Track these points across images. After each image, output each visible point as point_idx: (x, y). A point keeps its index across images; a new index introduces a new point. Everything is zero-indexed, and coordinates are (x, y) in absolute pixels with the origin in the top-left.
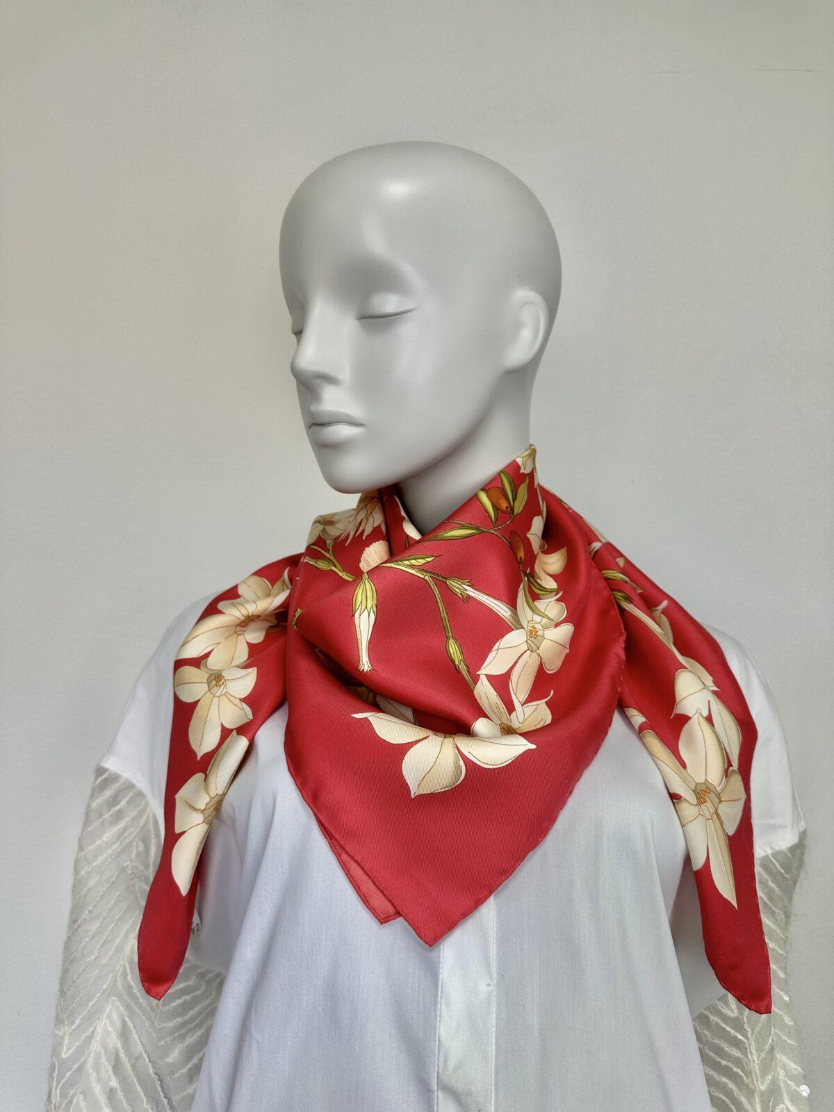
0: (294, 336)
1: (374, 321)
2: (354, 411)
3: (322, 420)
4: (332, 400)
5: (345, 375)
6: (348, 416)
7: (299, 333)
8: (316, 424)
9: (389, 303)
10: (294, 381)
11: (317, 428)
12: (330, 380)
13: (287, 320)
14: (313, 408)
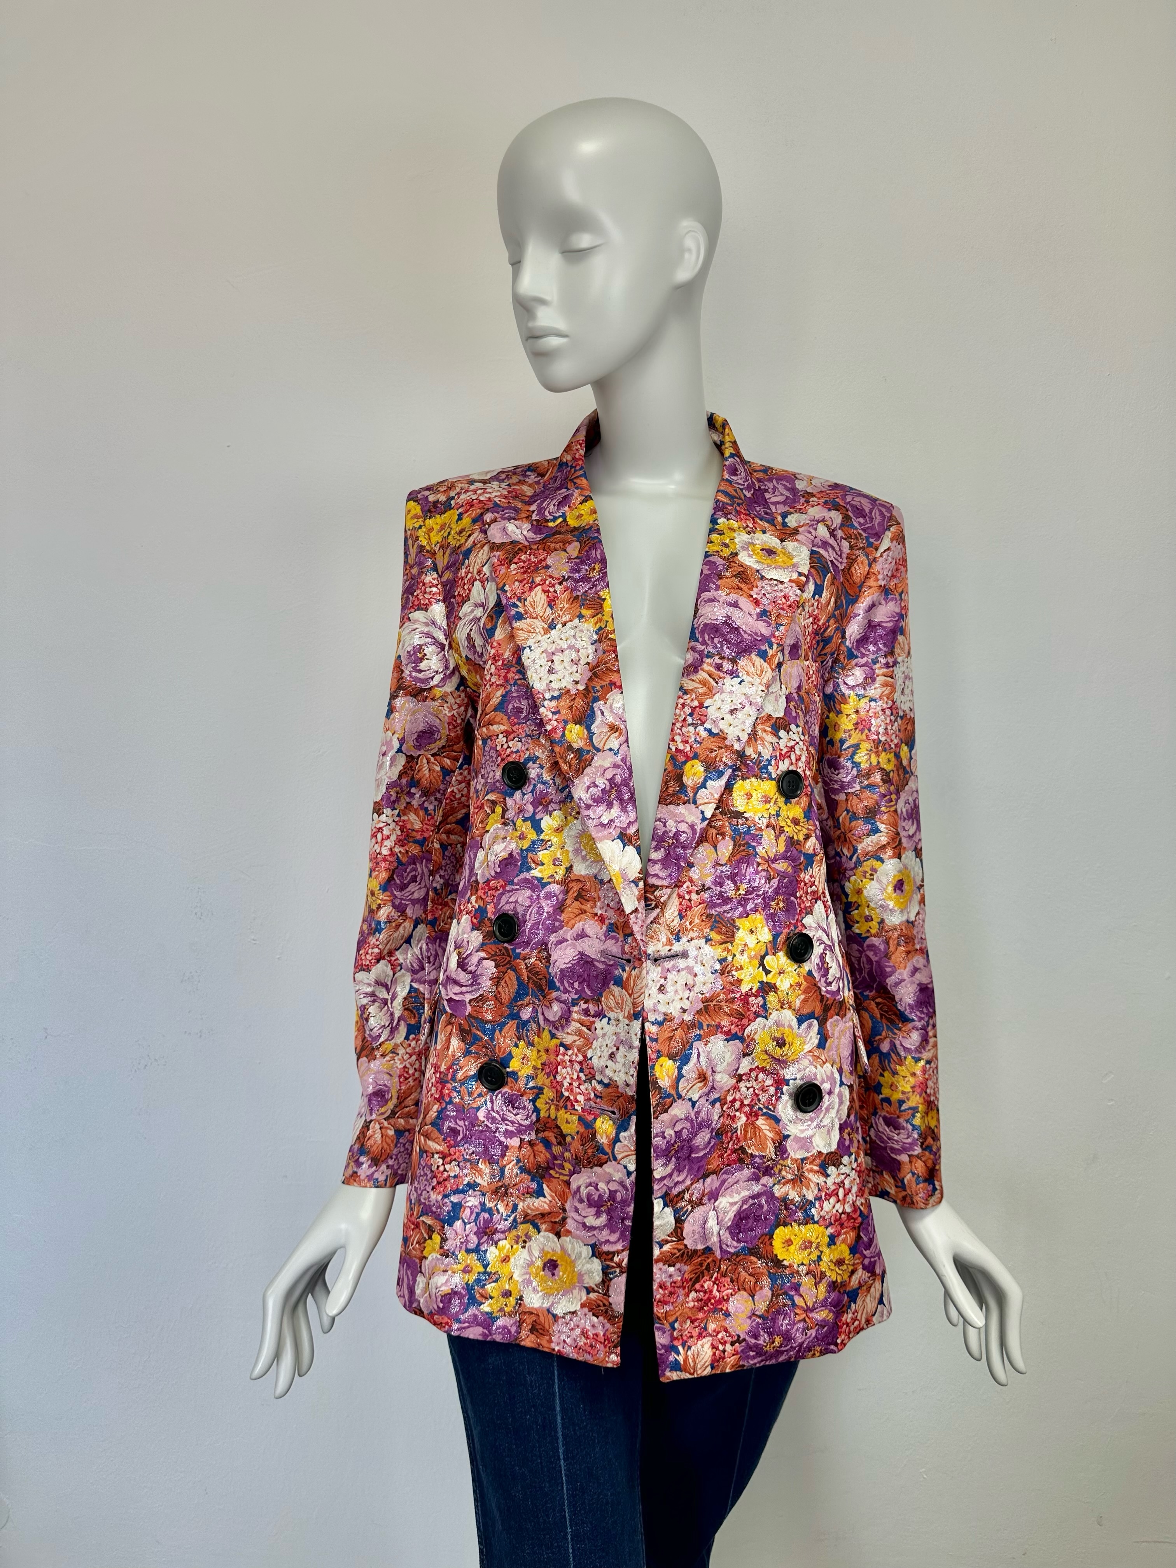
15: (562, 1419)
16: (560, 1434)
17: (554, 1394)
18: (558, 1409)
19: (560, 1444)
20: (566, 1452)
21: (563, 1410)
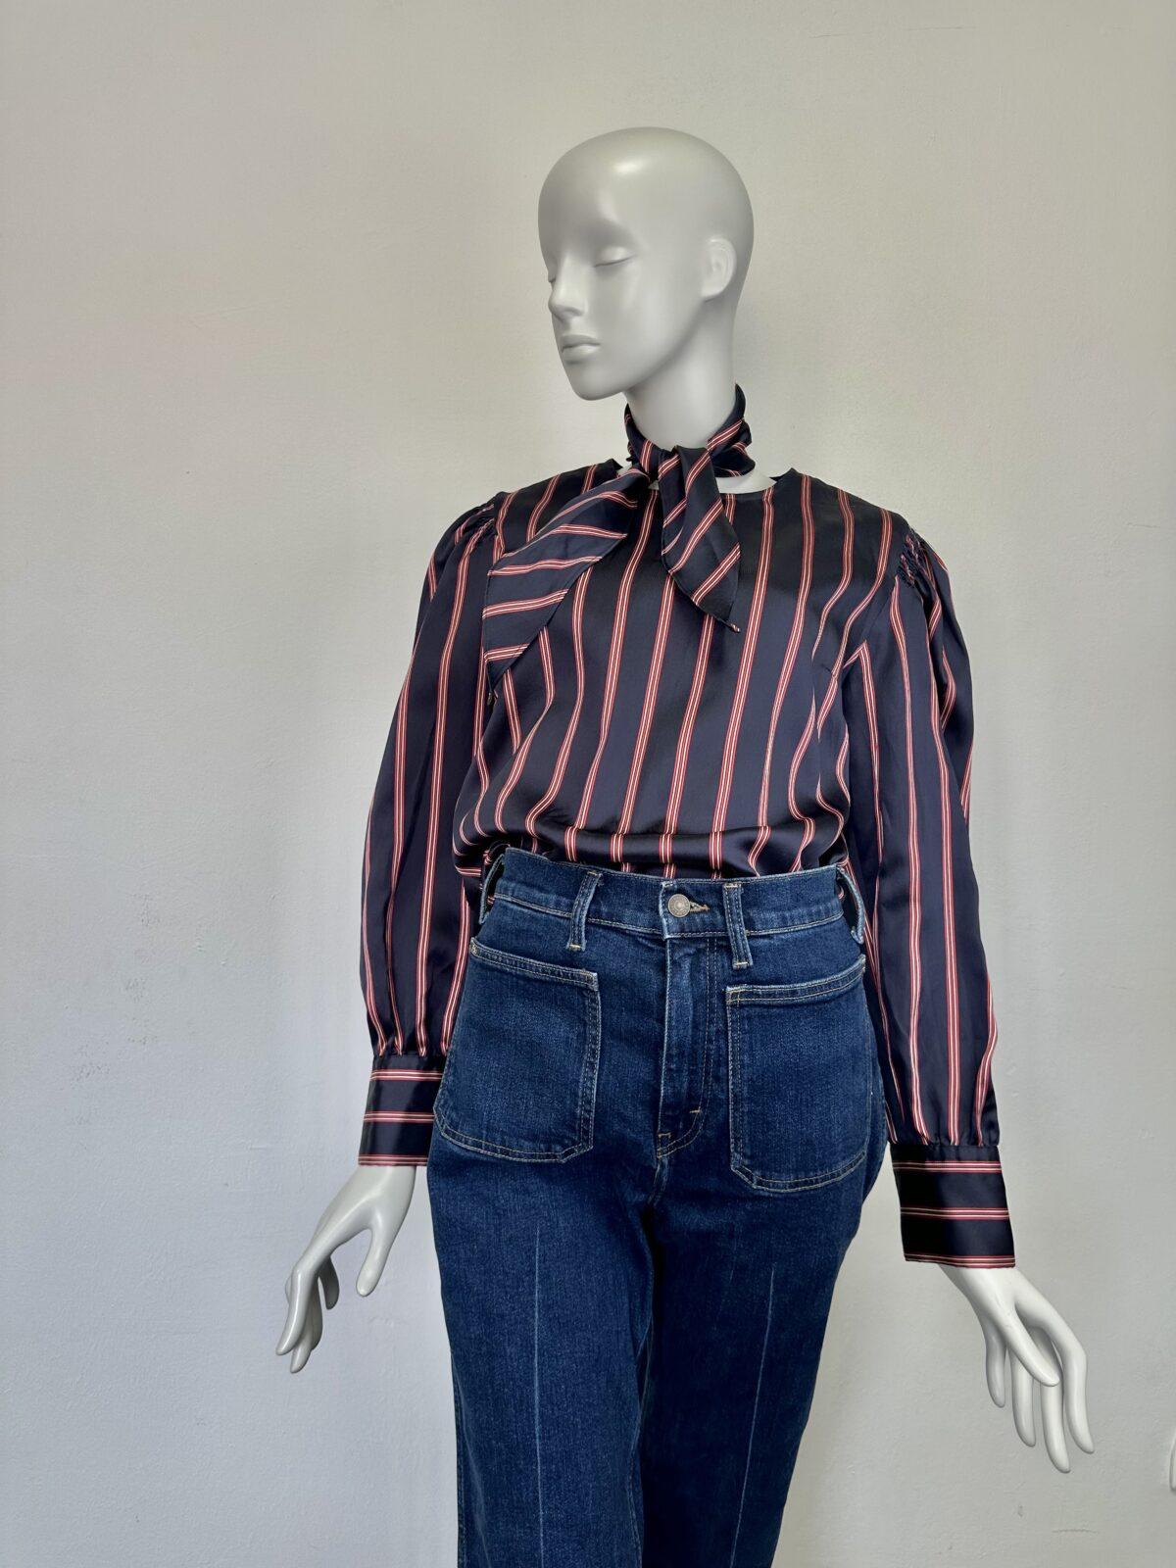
0: (550, 284)
1: (605, 268)
2: (591, 333)
3: (571, 342)
4: (579, 327)
5: (585, 307)
6: (589, 338)
7: (553, 281)
8: (566, 346)
9: (618, 253)
10: (549, 314)
11: (568, 350)
12: (576, 312)
13: (545, 272)
14: (564, 335)
15: (541, 1396)
16: (537, 1410)
17: (533, 1368)
18: (537, 1385)
19: (537, 1422)
20: (543, 1430)
21: (541, 1386)
